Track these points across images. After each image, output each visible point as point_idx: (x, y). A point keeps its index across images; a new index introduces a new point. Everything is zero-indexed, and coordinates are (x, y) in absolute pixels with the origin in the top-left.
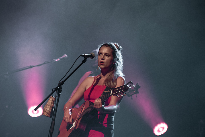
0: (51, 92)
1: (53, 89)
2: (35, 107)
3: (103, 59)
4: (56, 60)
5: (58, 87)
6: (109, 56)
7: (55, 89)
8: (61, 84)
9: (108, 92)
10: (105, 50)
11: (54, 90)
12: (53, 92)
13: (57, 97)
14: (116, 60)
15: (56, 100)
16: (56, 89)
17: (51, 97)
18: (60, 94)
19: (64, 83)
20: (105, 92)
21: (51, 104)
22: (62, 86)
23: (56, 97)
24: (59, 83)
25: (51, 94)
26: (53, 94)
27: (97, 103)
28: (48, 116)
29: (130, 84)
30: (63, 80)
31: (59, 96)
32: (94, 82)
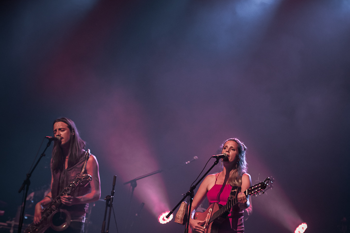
0: (183, 197)
2: (167, 214)
3: (228, 152)
5: (190, 191)
6: (234, 150)
8: (193, 188)
9: (236, 190)
10: (230, 144)
11: (185, 195)
12: (185, 198)
13: (189, 202)
16: (188, 194)
17: (183, 202)
20: (233, 191)
21: (184, 211)
22: (194, 190)
24: (191, 187)
26: (184, 200)
27: (241, 198)
28: (181, 223)
29: (267, 181)
30: (194, 184)
31: (191, 201)
32: (216, 180)
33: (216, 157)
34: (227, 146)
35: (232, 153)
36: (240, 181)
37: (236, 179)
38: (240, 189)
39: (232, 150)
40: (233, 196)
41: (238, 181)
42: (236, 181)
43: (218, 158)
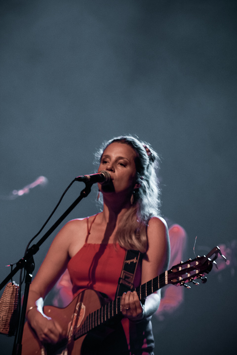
0: (10, 272)
1: (12, 266)
3: (112, 170)
4: (21, 193)
5: (25, 258)
7: (18, 264)
8: (32, 251)
9: (135, 261)
11: (14, 266)
12: (13, 273)
13: (24, 285)
14: (142, 179)
15: (23, 292)
16: (20, 265)
17: (9, 284)
18: (31, 276)
19: (38, 249)
20: (129, 262)
21: (11, 303)
22: (34, 256)
23: (21, 284)
24: (27, 250)
25: (9, 278)
26: (13, 278)
28: (4, 331)
30: (35, 242)
31: (29, 281)
32: (89, 233)
33: (84, 180)
34: (108, 156)
35: (120, 171)
36: (144, 238)
37: (135, 232)
38: (144, 256)
39: (121, 164)
40: (129, 274)
41: (138, 239)
42: (134, 237)
43: (89, 183)
